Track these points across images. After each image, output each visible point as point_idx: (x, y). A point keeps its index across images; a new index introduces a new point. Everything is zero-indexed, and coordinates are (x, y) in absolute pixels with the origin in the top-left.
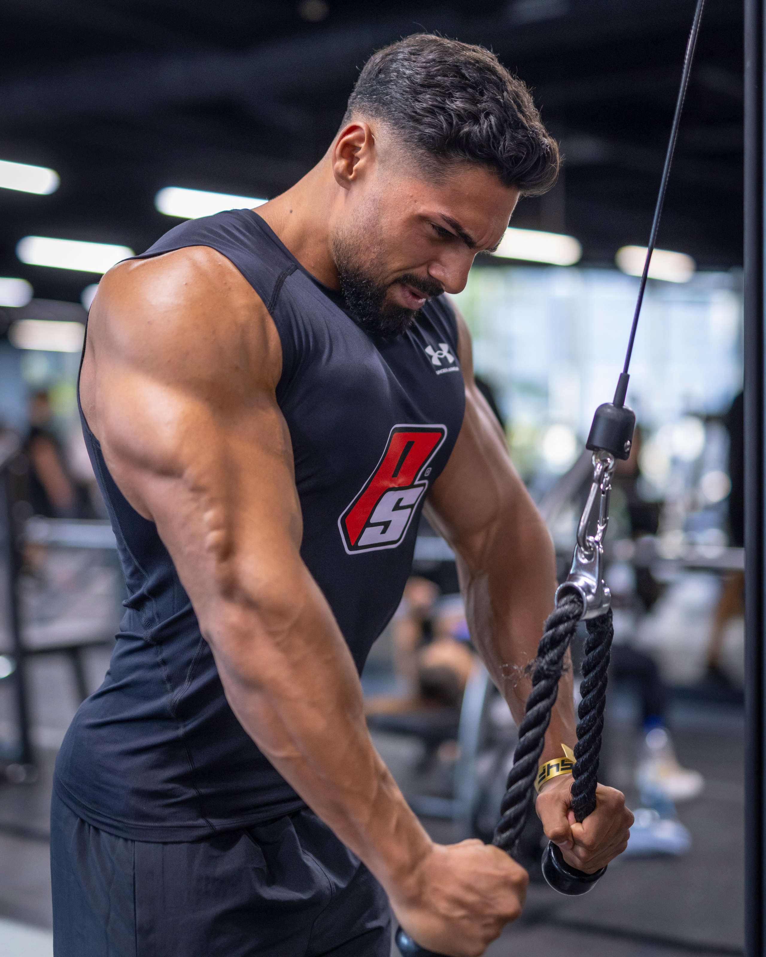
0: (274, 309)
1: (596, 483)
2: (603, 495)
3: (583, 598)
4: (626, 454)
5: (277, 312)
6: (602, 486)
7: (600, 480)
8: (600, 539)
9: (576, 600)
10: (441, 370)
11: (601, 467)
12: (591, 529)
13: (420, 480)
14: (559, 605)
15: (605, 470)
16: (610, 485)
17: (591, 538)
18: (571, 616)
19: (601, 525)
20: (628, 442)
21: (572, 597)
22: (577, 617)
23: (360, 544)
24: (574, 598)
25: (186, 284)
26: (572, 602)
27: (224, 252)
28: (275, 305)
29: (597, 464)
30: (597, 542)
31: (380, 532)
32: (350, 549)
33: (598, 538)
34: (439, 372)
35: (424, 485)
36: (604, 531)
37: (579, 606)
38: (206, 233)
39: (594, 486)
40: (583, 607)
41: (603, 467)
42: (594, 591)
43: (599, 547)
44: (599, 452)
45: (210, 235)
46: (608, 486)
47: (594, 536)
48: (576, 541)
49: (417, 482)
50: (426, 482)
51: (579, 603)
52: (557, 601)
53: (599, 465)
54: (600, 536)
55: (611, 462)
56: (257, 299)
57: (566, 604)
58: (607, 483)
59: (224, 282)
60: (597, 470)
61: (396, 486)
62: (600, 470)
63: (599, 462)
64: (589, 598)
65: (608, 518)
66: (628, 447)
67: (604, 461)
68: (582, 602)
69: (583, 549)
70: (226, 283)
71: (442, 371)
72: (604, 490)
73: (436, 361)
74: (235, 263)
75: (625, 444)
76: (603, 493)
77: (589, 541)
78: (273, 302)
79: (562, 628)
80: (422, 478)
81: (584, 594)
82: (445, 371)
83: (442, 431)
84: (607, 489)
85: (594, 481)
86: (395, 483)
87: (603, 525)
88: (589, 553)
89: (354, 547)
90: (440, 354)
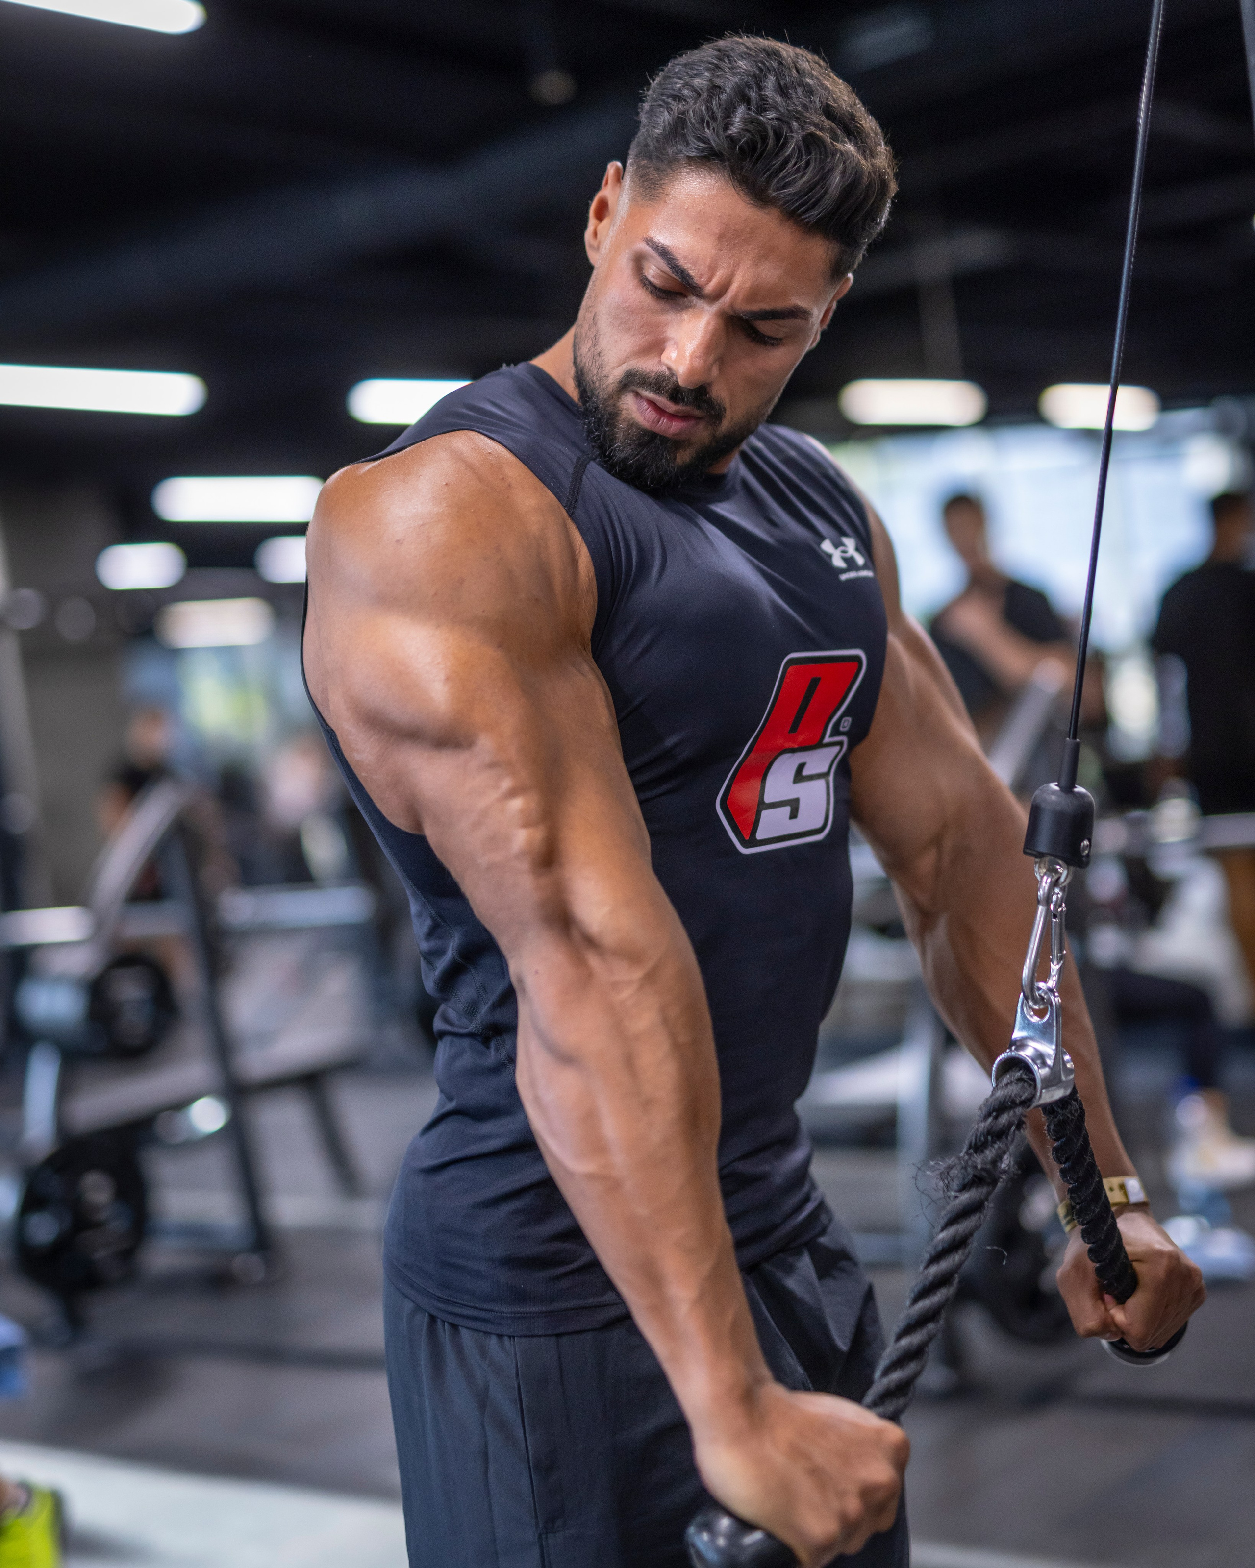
0: (574, 508)
1: (1042, 905)
2: (1054, 920)
3: (1035, 1073)
4: (1084, 859)
5: (579, 512)
6: (1052, 907)
7: (1048, 900)
8: (1054, 986)
9: (1024, 1076)
10: (847, 574)
11: (1049, 880)
12: (1041, 971)
13: (832, 735)
15: (1055, 883)
16: (1064, 905)
17: (1042, 985)
18: (1018, 1101)
19: (1055, 963)
20: (1086, 843)
21: (1018, 1074)
22: (1027, 1102)
23: (760, 835)
24: (1021, 1075)
25: (446, 484)
26: (1020, 1080)
27: (492, 435)
28: (575, 502)
29: (1042, 877)
30: (1051, 990)
31: (789, 816)
32: (746, 844)
33: (1051, 983)
34: (844, 577)
35: (840, 744)
36: (1060, 970)
37: (1031, 1085)
38: (465, 411)
39: (1041, 909)
40: (1035, 1087)
41: (1051, 880)
42: (1050, 1062)
43: (1055, 996)
44: (1044, 858)
45: (470, 413)
46: (1060, 906)
47: (1046, 982)
49: (827, 739)
50: (844, 739)
51: (1029, 1081)
52: (995, 1080)
53: (1045, 878)
54: (1055, 981)
55: (1063, 872)
56: (551, 496)
57: (1010, 1083)
58: (1059, 901)
59: (501, 477)
60: (1044, 884)
61: (796, 746)
62: (1048, 884)
63: (1045, 874)
64: (1041, 1072)
65: (1065, 952)
66: (1086, 847)
67: (1052, 870)
68: (1034, 1080)
69: (1031, 1003)
70: (503, 479)
71: (849, 576)
72: (1055, 913)
73: (838, 562)
74: (511, 447)
75: (1082, 844)
76: (1055, 917)
77: (1039, 989)
78: (572, 498)
79: (1004, 1119)
80: (836, 732)
81: (1036, 1067)
82: (852, 575)
83: (858, 659)
84: (1060, 910)
85: (1039, 902)
86: (794, 742)
87: (1058, 964)
88: (1040, 1006)
89: (751, 842)
90: (844, 552)
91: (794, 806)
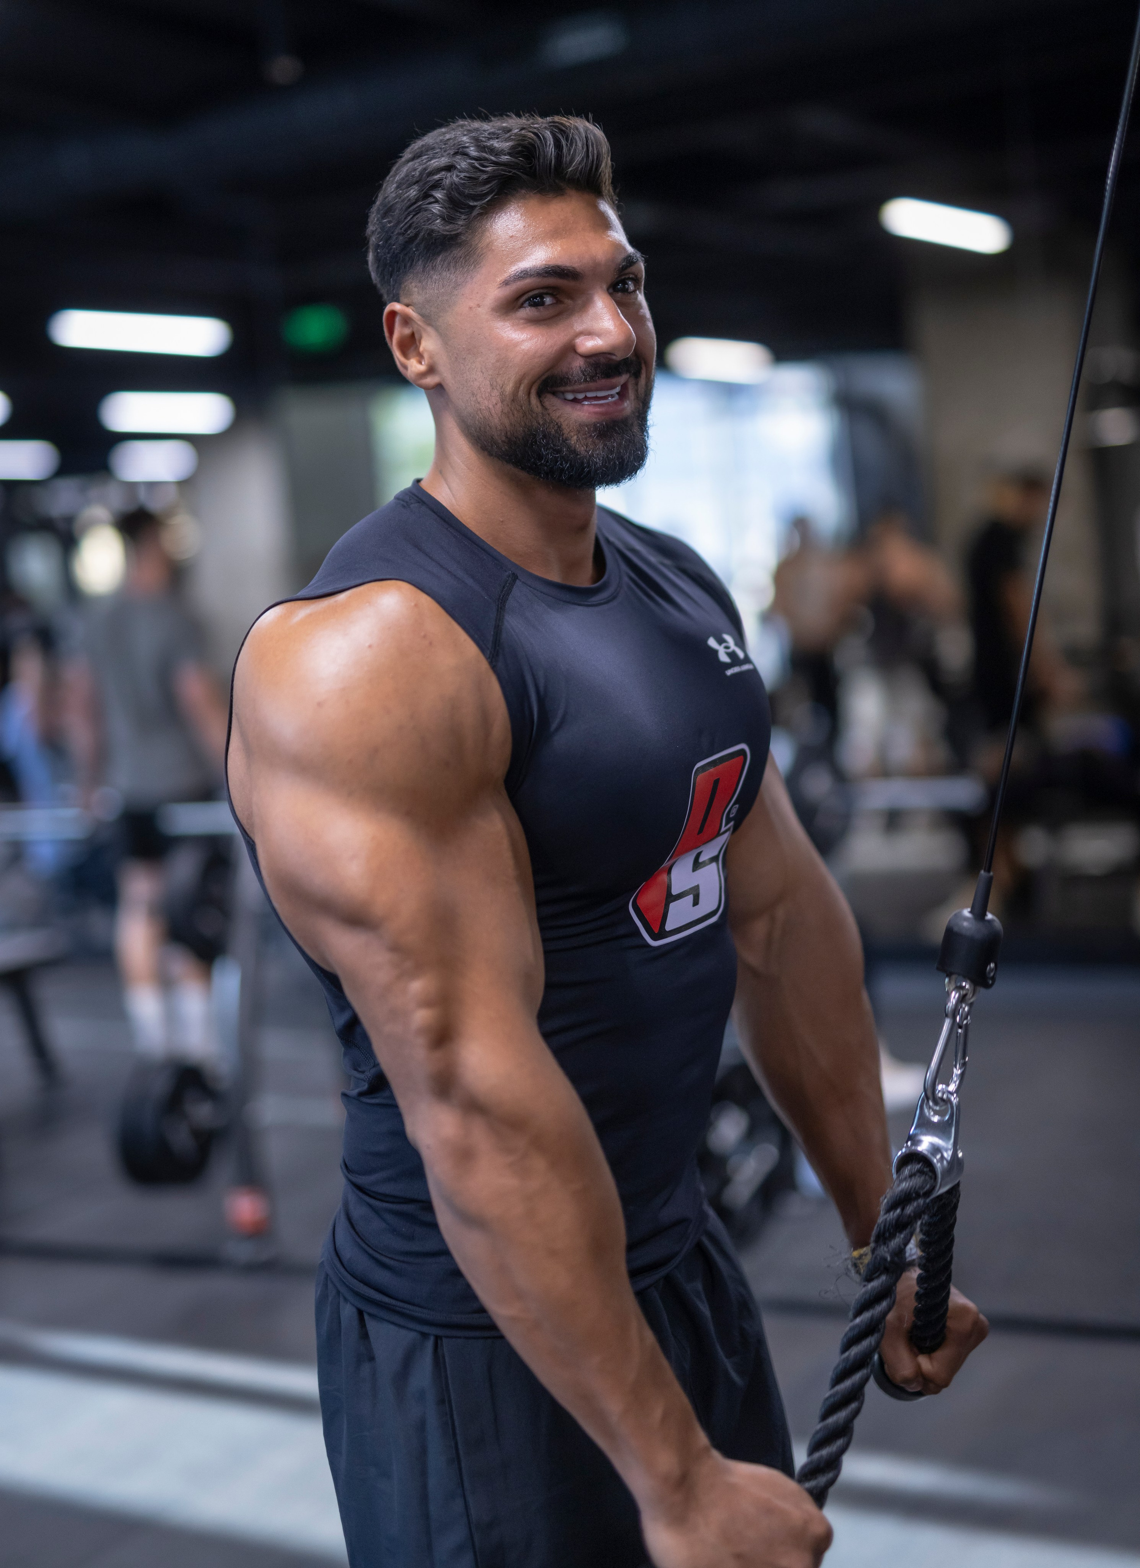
0: (496, 660)
1: (950, 1016)
2: (959, 1031)
3: (935, 1166)
4: (990, 981)
6: (958, 1020)
7: (955, 1013)
8: (955, 1089)
9: (925, 1169)
10: (732, 669)
11: (957, 995)
12: (942, 1075)
13: (725, 825)
14: (902, 1177)
15: (963, 999)
16: (969, 1018)
17: (943, 1088)
18: (920, 1192)
19: (958, 1068)
21: (918, 1166)
22: (929, 1195)
23: (669, 927)
24: (922, 1168)
26: (920, 1172)
28: (497, 654)
29: (951, 992)
30: (952, 1093)
31: (692, 904)
32: (655, 937)
33: (953, 1086)
34: (729, 672)
35: (729, 830)
36: (962, 1076)
37: (931, 1178)
39: (948, 1019)
40: (935, 1177)
41: (959, 995)
42: (948, 1156)
43: (956, 1098)
44: (954, 976)
46: (966, 1018)
47: (947, 1085)
48: (923, 1090)
49: (723, 829)
50: (731, 824)
51: (930, 1174)
53: (954, 993)
54: (956, 1084)
55: (970, 989)
57: (911, 1176)
58: (965, 1015)
59: (423, 634)
60: (952, 998)
62: (956, 999)
63: (954, 989)
64: (940, 1165)
65: (968, 1058)
66: (992, 971)
67: (960, 987)
68: (934, 1172)
69: (931, 1103)
70: (425, 636)
71: (734, 670)
72: (961, 1024)
73: (724, 658)
75: (988, 967)
76: (960, 1027)
77: (940, 1092)
78: (494, 649)
80: (727, 821)
81: (935, 1161)
82: (736, 670)
83: (742, 752)
84: (965, 1022)
85: (946, 1014)
87: (960, 1069)
88: (941, 1107)
89: (662, 934)
90: (727, 648)
91: (695, 894)
